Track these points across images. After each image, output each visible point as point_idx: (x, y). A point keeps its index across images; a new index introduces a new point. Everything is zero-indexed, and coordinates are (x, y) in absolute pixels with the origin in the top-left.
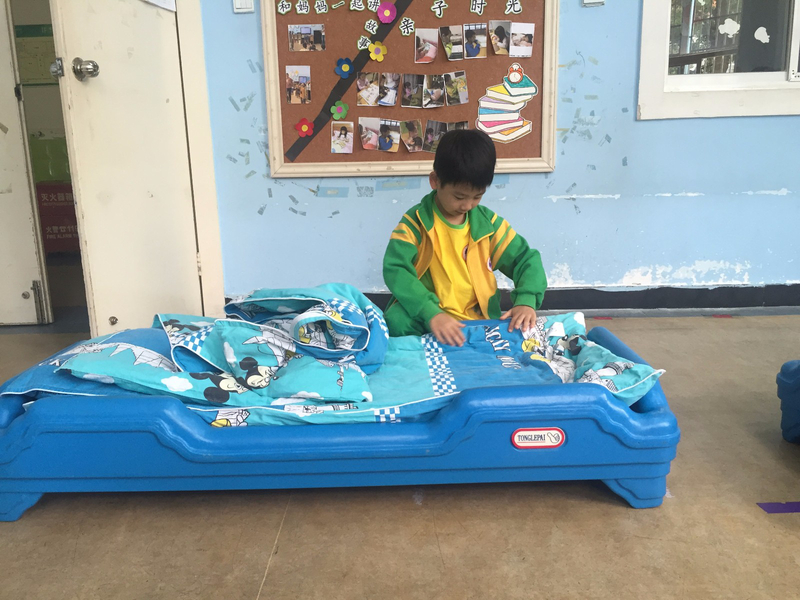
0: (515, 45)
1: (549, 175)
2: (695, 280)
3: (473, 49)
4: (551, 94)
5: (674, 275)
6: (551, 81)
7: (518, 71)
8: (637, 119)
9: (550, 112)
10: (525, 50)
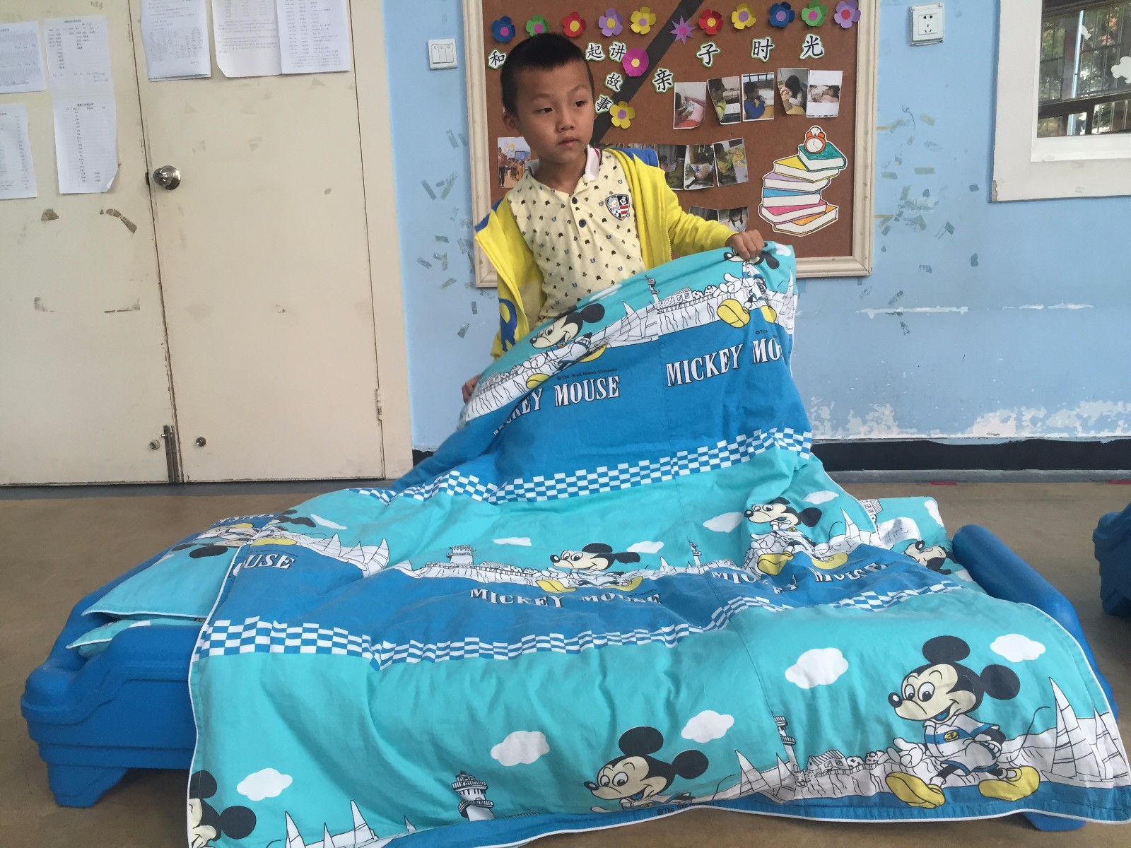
0: (815, 100)
1: (864, 281)
2: (1080, 429)
3: (754, 107)
4: (866, 167)
5: (1049, 422)
6: (866, 150)
7: (818, 137)
8: (992, 200)
9: (865, 191)
10: (828, 108)
